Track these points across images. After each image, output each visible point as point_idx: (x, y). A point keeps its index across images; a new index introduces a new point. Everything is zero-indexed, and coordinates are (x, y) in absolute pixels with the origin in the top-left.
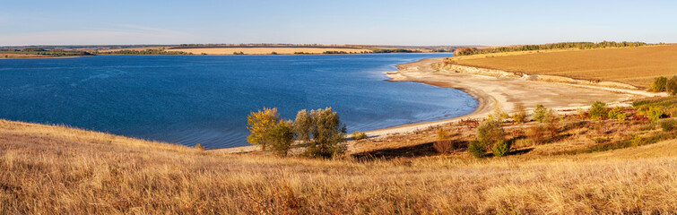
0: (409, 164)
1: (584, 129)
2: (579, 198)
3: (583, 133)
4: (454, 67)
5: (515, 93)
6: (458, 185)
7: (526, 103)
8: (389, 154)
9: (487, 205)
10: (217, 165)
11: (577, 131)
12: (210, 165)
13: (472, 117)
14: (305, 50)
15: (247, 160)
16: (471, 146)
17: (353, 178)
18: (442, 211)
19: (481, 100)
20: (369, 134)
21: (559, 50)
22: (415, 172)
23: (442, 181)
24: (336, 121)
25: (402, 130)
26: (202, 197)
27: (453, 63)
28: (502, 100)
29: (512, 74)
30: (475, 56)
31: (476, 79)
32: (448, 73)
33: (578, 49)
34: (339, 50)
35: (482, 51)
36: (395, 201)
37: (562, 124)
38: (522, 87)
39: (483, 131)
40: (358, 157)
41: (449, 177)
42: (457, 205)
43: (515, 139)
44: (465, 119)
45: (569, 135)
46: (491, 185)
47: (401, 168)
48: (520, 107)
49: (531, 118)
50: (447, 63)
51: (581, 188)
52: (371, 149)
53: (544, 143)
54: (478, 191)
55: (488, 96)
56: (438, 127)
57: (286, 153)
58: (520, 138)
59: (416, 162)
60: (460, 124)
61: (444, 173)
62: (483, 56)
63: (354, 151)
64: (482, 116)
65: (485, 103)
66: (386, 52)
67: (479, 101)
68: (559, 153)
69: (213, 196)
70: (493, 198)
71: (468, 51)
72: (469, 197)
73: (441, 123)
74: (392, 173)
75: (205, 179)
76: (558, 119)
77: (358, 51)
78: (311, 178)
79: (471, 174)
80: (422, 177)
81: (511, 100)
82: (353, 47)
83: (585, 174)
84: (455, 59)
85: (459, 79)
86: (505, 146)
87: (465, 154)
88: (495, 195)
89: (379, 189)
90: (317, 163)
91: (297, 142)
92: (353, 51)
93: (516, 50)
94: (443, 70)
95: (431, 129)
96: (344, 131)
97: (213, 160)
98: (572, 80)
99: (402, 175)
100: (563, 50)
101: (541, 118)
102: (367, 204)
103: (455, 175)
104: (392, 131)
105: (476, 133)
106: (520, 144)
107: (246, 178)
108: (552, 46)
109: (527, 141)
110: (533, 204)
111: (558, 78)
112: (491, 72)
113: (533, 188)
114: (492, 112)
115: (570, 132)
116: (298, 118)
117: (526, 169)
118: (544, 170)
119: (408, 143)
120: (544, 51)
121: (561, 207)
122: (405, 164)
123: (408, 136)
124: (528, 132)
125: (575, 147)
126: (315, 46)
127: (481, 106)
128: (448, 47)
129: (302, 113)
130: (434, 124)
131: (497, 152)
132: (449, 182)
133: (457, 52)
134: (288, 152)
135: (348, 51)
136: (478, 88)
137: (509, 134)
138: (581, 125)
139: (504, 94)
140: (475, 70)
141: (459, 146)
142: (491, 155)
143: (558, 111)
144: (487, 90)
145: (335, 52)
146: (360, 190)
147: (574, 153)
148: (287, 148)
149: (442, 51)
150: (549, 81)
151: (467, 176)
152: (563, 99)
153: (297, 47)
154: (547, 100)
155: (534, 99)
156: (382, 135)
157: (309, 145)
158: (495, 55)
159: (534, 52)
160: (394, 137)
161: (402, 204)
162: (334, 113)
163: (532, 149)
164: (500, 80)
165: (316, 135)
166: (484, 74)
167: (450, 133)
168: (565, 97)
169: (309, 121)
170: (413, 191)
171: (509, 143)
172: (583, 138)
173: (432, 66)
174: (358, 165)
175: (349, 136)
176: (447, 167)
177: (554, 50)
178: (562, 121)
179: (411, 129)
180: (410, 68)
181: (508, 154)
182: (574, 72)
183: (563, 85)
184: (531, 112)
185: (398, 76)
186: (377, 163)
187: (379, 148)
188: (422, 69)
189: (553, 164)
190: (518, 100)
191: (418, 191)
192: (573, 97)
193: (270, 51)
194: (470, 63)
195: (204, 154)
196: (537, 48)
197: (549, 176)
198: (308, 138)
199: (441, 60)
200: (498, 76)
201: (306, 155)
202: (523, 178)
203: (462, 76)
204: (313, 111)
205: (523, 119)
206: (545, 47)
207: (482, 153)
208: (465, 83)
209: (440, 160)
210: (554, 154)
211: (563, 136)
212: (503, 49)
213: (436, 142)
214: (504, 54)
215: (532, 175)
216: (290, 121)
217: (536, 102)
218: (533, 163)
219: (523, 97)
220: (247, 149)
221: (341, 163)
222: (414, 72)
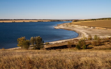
0: (60, 51)
1: (109, 43)
2: (107, 62)
3: (108, 44)
4: (72, 25)
5: (89, 32)
6: (73, 56)
7: (92, 35)
8: (55, 48)
9: (81, 62)
10: (9, 53)
11: (107, 43)
12: (7, 53)
13: (77, 38)
14: (32, 21)
15: (17, 51)
16: (76, 46)
17: (46, 55)
18: (69, 63)
20: (50, 43)
21: (102, 20)
22: (62, 53)
23: (69, 55)
24: (41, 40)
25: (58, 42)
26: (5, 63)
27: (72, 24)
28: (85, 34)
29: (88, 27)
30: (78, 22)
31: (78, 28)
32: (70, 27)
33: (108, 20)
34: (41, 21)
35: (80, 21)
36: (57, 61)
37: (102, 41)
38: (91, 30)
39: (80, 42)
40: (47, 49)
41: (71, 54)
42: (73, 62)
43: (88, 45)
44: (75, 39)
45: (104, 44)
46: (82, 57)
47: (58, 52)
48: (90, 36)
49: (93, 39)
50: (70, 24)
51: (107, 59)
52: (50, 47)
53: (96, 46)
54: (78, 58)
55: (81, 33)
56: (68, 41)
58: (90, 44)
59: (62, 50)
60: (74, 40)
61: (69, 53)
62: (80, 22)
63: (46, 47)
64: (79, 38)
65: (81, 35)
66: (54, 21)
67: (79, 34)
68: (101, 49)
69: (8, 62)
70: (82, 61)
71: (76, 21)
72: (76, 60)
73: (69, 40)
74: (56, 53)
75: (5, 57)
76: (101, 40)
77: (47, 21)
78: (35, 55)
79: (77, 54)
80: (64, 54)
81: (87, 34)
83: (109, 55)
84: (72, 23)
85: (73, 28)
86: (86, 46)
87: (75, 48)
88: (83, 59)
89: (53, 57)
90: (36, 51)
91: (31, 46)
92: (45, 21)
93: (89, 20)
94: (69, 26)
95: (66, 41)
96: (43, 42)
97: (8, 52)
98: (105, 29)
99: (59, 54)
100: (103, 20)
101: (96, 39)
102: (49, 62)
103: (72, 53)
104: (56, 42)
105: (78, 42)
106: (90, 46)
107: (17, 56)
108: (100, 19)
109: (92, 45)
110: (93, 63)
111: (101, 28)
112: (82, 26)
113: (93, 58)
114: (82, 37)
115: (104, 43)
117: (91, 53)
118: (97, 53)
119: (60, 45)
120: (97, 21)
121: (101, 64)
122: (59, 51)
123: (60, 43)
124: (92, 43)
125: (106, 48)
126: (35, 20)
127: (79, 35)
128: (71, 20)
129: (32, 38)
130: (67, 40)
131: (84, 48)
132: (71, 56)
133: (73, 21)
134: (29, 48)
135: (44, 21)
136: (79, 31)
137: (87, 43)
138: (108, 41)
139: (86, 32)
140: (78, 26)
141: (73, 46)
142: (82, 49)
143: (101, 37)
144: (81, 31)
146: (48, 58)
148: (28, 47)
149: (69, 21)
150: (99, 29)
151: (75, 54)
152: (103, 34)
154: (98, 34)
155: (94, 34)
156: (53, 43)
157: (34, 46)
158: (83, 22)
159: (94, 21)
160: (57, 44)
161: (59, 62)
162: (41, 38)
163: (93, 48)
164: (85, 28)
165: (36, 44)
166: (80, 27)
167: (71, 43)
169: (34, 40)
170: (61, 58)
171: (87, 45)
172: (108, 45)
173: (66, 25)
174: (47, 51)
175: (45, 43)
176: (70, 52)
177: (100, 20)
178: (102, 40)
179: (61, 41)
180: (60, 25)
181: (86, 48)
182: (106, 26)
183: (103, 30)
184: (93, 37)
185: (57, 28)
186: (52, 50)
187: (52, 46)
188: (64, 26)
189: (99, 52)
190: (90, 34)
191: (63, 58)
192: (106, 34)
193: (23, 21)
194: (76, 24)
195: (5, 51)
196: (95, 20)
197: (98, 55)
198: (34, 44)
199: (69, 23)
200: (84, 27)
201: (33, 49)
202: (91, 55)
203: (74, 27)
204: (35, 37)
205: (91, 39)
206: (98, 19)
207: (79, 48)
208: (75, 29)
209: (68, 50)
210: (99, 49)
211: (102, 44)
212: (86, 20)
213: (67, 45)
214: (86, 21)
215: (93, 55)
216: (29, 40)
217: (94, 35)
218: (93, 51)
219: (91, 33)
220: (17, 48)
221: (43, 51)
222: (61, 27)
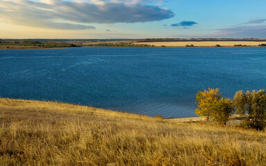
10: (174, 130)
12: (168, 130)
14: (243, 43)
15: (196, 127)
26: (165, 154)
57: (225, 124)
69: (173, 155)
75: (166, 140)
90: (251, 133)
91: (235, 115)
97: (170, 126)
107: (197, 141)
116: (236, 96)
126: (252, 40)
129: (239, 94)
134: (227, 123)
148: (226, 120)
153: (237, 40)
157: (244, 118)
165: (250, 111)
169: (245, 100)
193: (215, 44)
195: (163, 122)
198: (243, 113)
201: (241, 126)
204: (248, 92)
216: (229, 99)
220: (195, 119)
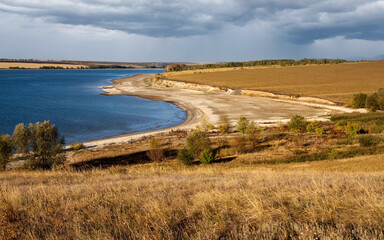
0: (125, 171)
1: (283, 141)
2: (276, 205)
3: (282, 144)
4: (165, 81)
5: (221, 106)
6: (168, 190)
7: (230, 115)
8: (105, 162)
9: (194, 209)
11: (277, 142)
13: (181, 128)
14: (21, 65)
16: (180, 154)
17: (72, 187)
18: (153, 214)
19: (190, 113)
20: (86, 144)
21: (262, 67)
22: (130, 179)
23: (154, 187)
24: (55, 133)
25: (118, 140)
27: (164, 78)
28: (208, 112)
29: (217, 89)
30: (184, 72)
31: (185, 93)
32: (159, 87)
33: (279, 66)
34: (56, 66)
35: (191, 68)
36: (112, 207)
37: (263, 135)
38: (226, 100)
39: (191, 141)
40: (77, 166)
41: (161, 183)
42: (167, 209)
43: (219, 148)
44: (175, 129)
45: (269, 146)
46: (198, 190)
47: (117, 176)
48: (225, 119)
49: (234, 129)
50: (158, 78)
51: (279, 196)
52: (89, 159)
53: (246, 152)
54: (186, 195)
55: (195, 109)
56: (151, 137)
57: (4, 167)
58: (224, 147)
59: (131, 169)
60: (171, 134)
61: (156, 179)
62: (191, 72)
63: (72, 161)
64: (190, 127)
65: (193, 115)
66: (101, 67)
67: (188, 114)
68: (260, 162)
70: (199, 203)
71: (178, 68)
72: (179, 201)
73: (153, 133)
74: (109, 180)
76: (259, 131)
77: (75, 67)
78: (31, 190)
79: (180, 180)
80: (136, 183)
81: (216, 112)
82: (69, 63)
83: (283, 183)
84: (166, 74)
85: (169, 93)
86: (210, 154)
87: (175, 161)
88: (201, 199)
89: (96, 196)
90: (37, 174)
91: (15, 156)
92: (70, 66)
93: (222, 67)
94: (155, 85)
95: (144, 138)
96: (63, 142)
98: (273, 95)
99: (118, 182)
100: (265, 67)
101: (243, 129)
102: (85, 211)
103: (165, 180)
104: (108, 141)
105: (184, 142)
106: (224, 153)
108: (255, 63)
109: (230, 150)
110: (235, 208)
111: (260, 93)
112: (199, 86)
113: (235, 194)
114: (199, 124)
115: (270, 143)
116: (16, 132)
117: (230, 176)
118: (245, 177)
119: (123, 152)
120: (247, 68)
121: (260, 213)
122: (121, 171)
123: (123, 145)
124: (231, 142)
125: (274, 157)
126: (31, 61)
127: (189, 118)
128: (159, 64)
129: (20, 127)
130: (146, 135)
131: (204, 160)
132: (160, 188)
133: (168, 68)
134: (7, 166)
135: (65, 66)
136: (187, 101)
137: (215, 143)
138: (281, 136)
139: (210, 107)
140: (184, 85)
141: (169, 154)
142: (198, 163)
143: (260, 123)
144: (195, 103)
145: (52, 68)
146: (79, 199)
147: (273, 162)
148: (5, 162)
149: (154, 67)
150: (252, 95)
151: (176, 182)
152: (265, 112)
153: (12, 61)
154: (249, 113)
155: (238, 112)
156: (99, 145)
157: (28, 157)
158: (202, 71)
159: (238, 68)
160: (111, 147)
161: (118, 210)
162: (53, 126)
163: (234, 158)
164: (207, 94)
165: (35, 148)
166: (192, 89)
167: (161, 142)
168: (266, 110)
169: (28, 135)
170: (128, 197)
171: (215, 151)
172: (282, 149)
173: (145, 81)
174: (77, 174)
175: (68, 147)
176: (159, 174)
177: (257, 67)
178: (262, 133)
179: (126, 139)
180: (124, 83)
181: (213, 161)
182: (276, 88)
183: (264, 99)
184: (234, 123)
185: (112, 90)
186: (96, 171)
187: (96, 157)
188: (135, 84)
189: (254, 172)
190: (222, 113)
191: (132, 197)
192: (274, 111)
194: (179, 78)
196: (241, 64)
197: (250, 183)
198: (27, 151)
199: (153, 75)
200: (205, 91)
201: (25, 168)
202: (227, 185)
203: (172, 90)
204: (31, 125)
205: (227, 130)
206: (249, 64)
207: (190, 160)
208: (175, 97)
209: (152, 168)
210: (254, 163)
211: (263, 147)
212: (210, 66)
213: (148, 151)
214: (211, 70)
215: (234, 182)
216: (7, 136)
217: (239, 115)
218: (236, 171)
219: (228, 110)
221: (60, 173)
222: (128, 87)
